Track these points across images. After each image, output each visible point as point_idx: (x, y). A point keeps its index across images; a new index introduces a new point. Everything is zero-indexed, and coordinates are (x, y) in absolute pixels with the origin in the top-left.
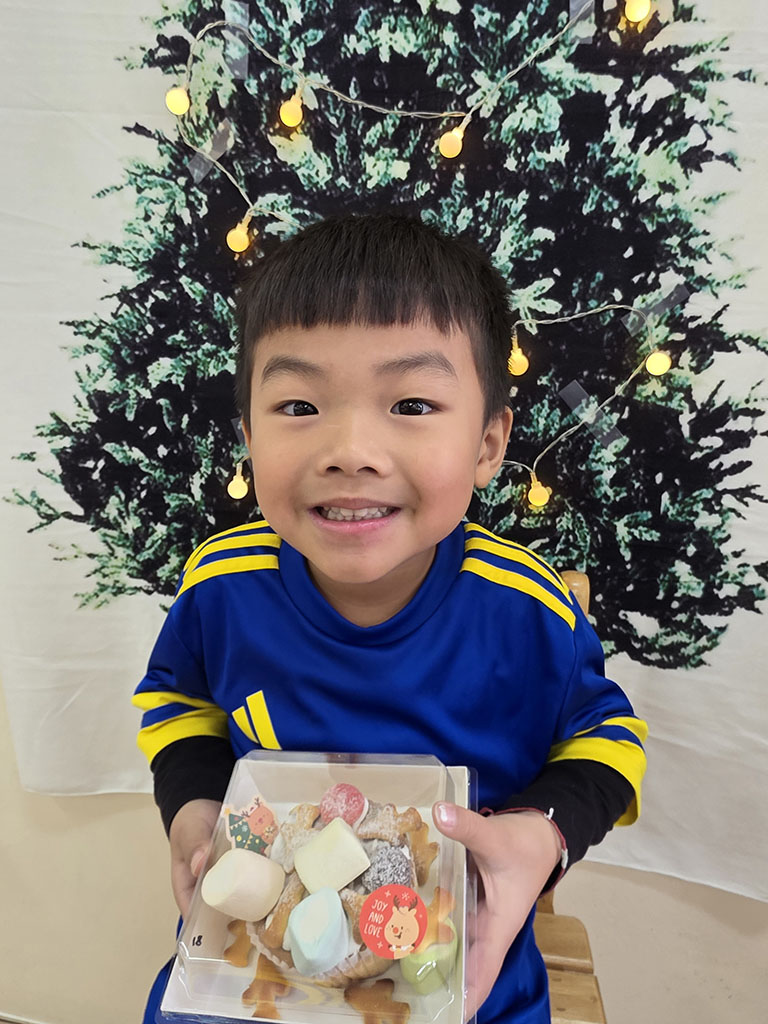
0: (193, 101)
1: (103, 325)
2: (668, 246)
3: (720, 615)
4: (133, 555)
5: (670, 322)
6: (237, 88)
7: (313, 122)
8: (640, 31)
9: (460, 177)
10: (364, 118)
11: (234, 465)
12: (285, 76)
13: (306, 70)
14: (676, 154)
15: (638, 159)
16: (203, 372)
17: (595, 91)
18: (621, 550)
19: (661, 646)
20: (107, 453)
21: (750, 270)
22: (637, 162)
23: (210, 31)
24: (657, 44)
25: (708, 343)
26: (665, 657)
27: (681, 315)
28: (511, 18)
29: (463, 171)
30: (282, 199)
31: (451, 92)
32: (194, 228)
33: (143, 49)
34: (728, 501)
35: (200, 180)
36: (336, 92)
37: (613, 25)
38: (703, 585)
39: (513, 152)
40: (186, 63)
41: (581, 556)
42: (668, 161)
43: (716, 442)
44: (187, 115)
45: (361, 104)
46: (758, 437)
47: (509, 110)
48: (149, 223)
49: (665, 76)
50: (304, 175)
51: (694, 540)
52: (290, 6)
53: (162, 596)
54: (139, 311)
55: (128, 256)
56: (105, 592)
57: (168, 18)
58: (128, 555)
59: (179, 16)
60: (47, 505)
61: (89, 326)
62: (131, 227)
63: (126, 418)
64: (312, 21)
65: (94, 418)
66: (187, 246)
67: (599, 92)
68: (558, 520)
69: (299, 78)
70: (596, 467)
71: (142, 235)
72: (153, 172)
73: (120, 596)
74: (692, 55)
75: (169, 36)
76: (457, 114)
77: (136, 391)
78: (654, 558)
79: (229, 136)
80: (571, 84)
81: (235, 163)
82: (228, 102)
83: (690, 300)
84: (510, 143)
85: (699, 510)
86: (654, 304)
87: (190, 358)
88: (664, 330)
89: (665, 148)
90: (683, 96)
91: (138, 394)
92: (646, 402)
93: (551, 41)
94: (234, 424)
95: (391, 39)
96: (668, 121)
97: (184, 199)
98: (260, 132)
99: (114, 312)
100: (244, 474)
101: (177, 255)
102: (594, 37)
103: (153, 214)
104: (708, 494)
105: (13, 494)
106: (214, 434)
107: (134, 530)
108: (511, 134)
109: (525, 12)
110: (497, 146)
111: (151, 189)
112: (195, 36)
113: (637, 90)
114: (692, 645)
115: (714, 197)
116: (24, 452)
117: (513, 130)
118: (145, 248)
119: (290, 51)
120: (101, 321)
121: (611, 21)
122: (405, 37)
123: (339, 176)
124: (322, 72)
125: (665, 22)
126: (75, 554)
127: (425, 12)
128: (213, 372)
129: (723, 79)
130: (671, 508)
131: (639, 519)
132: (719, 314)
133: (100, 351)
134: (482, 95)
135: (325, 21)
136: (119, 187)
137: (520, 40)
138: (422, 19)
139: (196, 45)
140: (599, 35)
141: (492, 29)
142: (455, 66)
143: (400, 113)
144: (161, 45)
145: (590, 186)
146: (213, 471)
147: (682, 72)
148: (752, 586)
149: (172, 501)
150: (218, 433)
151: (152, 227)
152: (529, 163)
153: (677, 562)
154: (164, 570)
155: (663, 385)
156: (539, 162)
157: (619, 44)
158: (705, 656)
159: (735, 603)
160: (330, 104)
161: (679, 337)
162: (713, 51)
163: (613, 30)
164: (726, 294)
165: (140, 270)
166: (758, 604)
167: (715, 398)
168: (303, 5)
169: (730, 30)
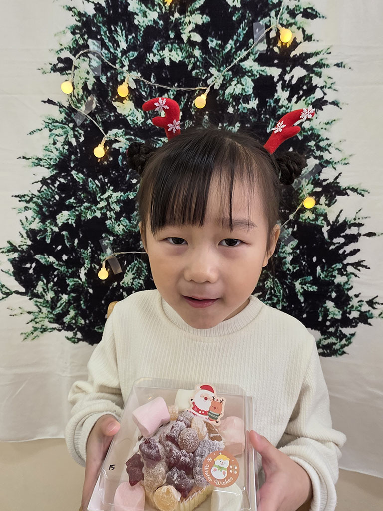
0: (75, 87)
1: (34, 196)
2: (310, 146)
3: (351, 327)
4: (51, 311)
5: (313, 182)
6: (96, 80)
7: (134, 94)
8: (288, 47)
9: (206, 117)
10: (159, 92)
11: (101, 263)
12: (119, 74)
13: (129, 71)
14: (310, 103)
15: (292, 106)
16: (84, 217)
17: (269, 75)
18: (299, 297)
19: (323, 345)
20: (37, 260)
21: (350, 156)
22: (291, 107)
23: (83, 55)
24: (297, 52)
25: (333, 192)
26: (325, 350)
27: (319, 178)
28: (226, 43)
29: (207, 115)
30: (120, 132)
31: (200, 78)
32: (78, 147)
33: (51, 64)
34: (350, 269)
35: (80, 124)
36: (144, 80)
37: (275, 44)
38: (341, 312)
39: (231, 105)
40: (71, 70)
41: (278, 300)
42: (306, 106)
43: (341, 240)
44: (72, 94)
45: (157, 86)
46: (362, 237)
47: (228, 85)
48: (56, 146)
49: (301, 67)
50: (130, 120)
51: (335, 290)
52: (121, 42)
53: (67, 332)
54: (52, 189)
55: (45, 162)
56: (37, 331)
57: (62, 50)
58: (49, 312)
59: (68, 48)
60: (6, 288)
61: (26, 197)
62: (47, 148)
63: (46, 242)
64: (131, 48)
65: (30, 243)
66: (75, 156)
67: (271, 75)
68: (265, 283)
69: (126, 75)
70: (282, 255)
71: (52, 152)
72: (57, 122)
73: (44, 333)
74: (313, 57)
75: (63, 58)
76: (203, 88)
77: (51, 228)
78: (315, 300)
79: (93, 103)
80: (257, 72)
81: (96, 116)
82: (92, 87)
83: (322, 171)
84: (230, 100)
85: (336, 275)
86: (305, 174)
87: (78, 210)
88: (311, 187)
89: (304, 100)
91: (52, 229)
92: (305, 222)
93: (246, 53)
94: (100, 242)
95: (170, 55)
96: (305, 87)
97: (73, 134)
98: (108, 100)
99: (39, 189)
100: (106, 267)
101: (70, 160)
102: (267, 50)
103: (58, 141)
104: (339, 266)
106: (91, 247)
107: (51, 299)
108: (230, 96)
109: (233, 40)
110: (223, 102)
111: (56, 129)
112: (75, 56)
113: (288, 74)
114: (338, 344)
115: (330, 122)
117: (231, 95)
118: (54, 158)
119: (121, 62)
120: (33, 194)
121: (274, 42)
122: (177, 54)
123: (148, 120)
124: (137, 71)
125: (299, 42)
126: (21, 312)
127: (185, 42)
128: (89, 217)
129: (329, 67)
130: (322, 274)
131: (306, 280)
132: (337, 177)
133: (32, 209)
134: (215, 79)
135: (138, 48)
136: (40, 129)
137: (231, 52)
138: (184, 45)
139: (76, 62)
140: (269, 49)
141: (217, 48)
142: (201, 66)
143: (176, 89)
144: (59, 62)
145: (270, 119)
146: (91, 266)
147: (310, 65)
148: (366, 312)
149: (70, 282)
150: (93, 247)
151: (57, 147)
152: (239, 109)
153: (327, 301)
154: (67, 318)
155: (312, 213)
156: (244, 108)
157: (279, 53)
158: (345, 349)
159: (358, 321)
160: (142, 86)
161: (319, 189)
162: (323, 54)
163: (275, 46)
164: (340, 168)
165: (52, 169)
166: (369, 321)
167: (339, 218)
168: (126, 41)
169: (330, 45)
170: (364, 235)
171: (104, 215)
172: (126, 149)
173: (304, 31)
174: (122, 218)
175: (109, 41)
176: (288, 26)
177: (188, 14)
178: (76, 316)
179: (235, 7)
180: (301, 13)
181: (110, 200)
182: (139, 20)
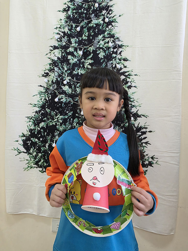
0: (49, 81)
6: (56, 79)
7: (69, 84)
8: (119, 69)
10: (76, 83)
11: (54, 141)
12: (64, 77)
13: (67, 76)
14: (127, 86)
16: (49, 124)
20: (31, 140)
21: (141, 104)
23: (52, 72)
24: (122, 71)
25: (136, 116)
27: (131, 112)
30: (63, 96)
32: (49, 101)
33: (42, 74)
34: (144, 145)
35: (50, 93)
36: (72, 79)
37: (115, 69)
40: (48, 76)
45: (76, 81)
46: (147, 132)
48: (42, 100)
49: (123, 75)
50: (67, 92)
52: (65, 68)
53: (39, 168)
54: (39, 115)
55: (37, 106)
56: (29, 168)
57: (46, 70)
58: (34, 160)
59: (48, 69)
60: (20, 150)
61: (30, 117)
62: (38, 101)
63: (35, 133)
64: (68, 70)
65: (30, 134)
66: (47, 103)
69: (66, 78)
71: (40, 102)
72: (42, 92)
73: (31, 169)
74: (127, 73)
75: (46, 72)
79: (55, 86)
82: (55, 81)
83: (132, 109)
87: (47, 122)
90: (127, 78)
91: (38, 129)
94: (54, 134)
95: (81, 72)
96: (125, 82)
97: (47, 96)
98: (60, 86)
99: (34, 115)
100: (55, 143)
101: (46, 105)
104: (140, 143)
105: (13, 148)
106: (51, 136)
107: (35, 155)
111: (42, 95)
112: (50, 72)
115: (134, 93)
116: (16, 140)
118: (41, 104)
119: (65, 74)
120: (32, 116)
122: (83, 71)
123: (73, 92)
124: (70, 77)
125: (122, 68)
126: (24, 160)
127: (86, 68)
128: (51, 124)
129: (133, 76)
132: (137, 111)
133: (32, 122)
135: (70, 69)
136: (37, 95)
139: (50, 74)
144: (45, 74)
146: (50, 143)
147: (126, 75)
148: (151, 161)
149: (42, 149)
154: (40, 163)
159: (148, 165)
160: (71, 81)
162: (130, 72)
164: (138, 108)
165: (39, 108)
166: (152, 165)
167: (139, 126)
168: (67, 67)
169: (132, 69)
170: (148, 132)
171: (56, 124)
172: (65, 101)
173: (124, 65)
174: (63, 125)
175: (61, 68)
176: (119, 63)
177: (87, 60)
178: (43, 162)
179: (101, 58)
180: (123, 59)
181: (59, 119)
182: (71, 61)
